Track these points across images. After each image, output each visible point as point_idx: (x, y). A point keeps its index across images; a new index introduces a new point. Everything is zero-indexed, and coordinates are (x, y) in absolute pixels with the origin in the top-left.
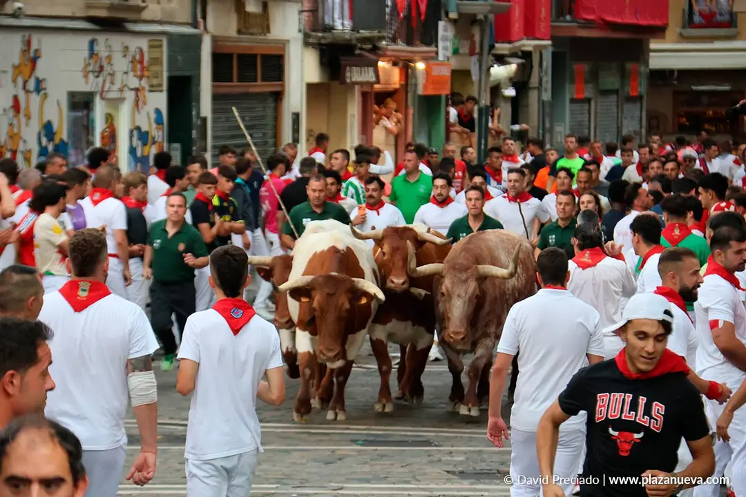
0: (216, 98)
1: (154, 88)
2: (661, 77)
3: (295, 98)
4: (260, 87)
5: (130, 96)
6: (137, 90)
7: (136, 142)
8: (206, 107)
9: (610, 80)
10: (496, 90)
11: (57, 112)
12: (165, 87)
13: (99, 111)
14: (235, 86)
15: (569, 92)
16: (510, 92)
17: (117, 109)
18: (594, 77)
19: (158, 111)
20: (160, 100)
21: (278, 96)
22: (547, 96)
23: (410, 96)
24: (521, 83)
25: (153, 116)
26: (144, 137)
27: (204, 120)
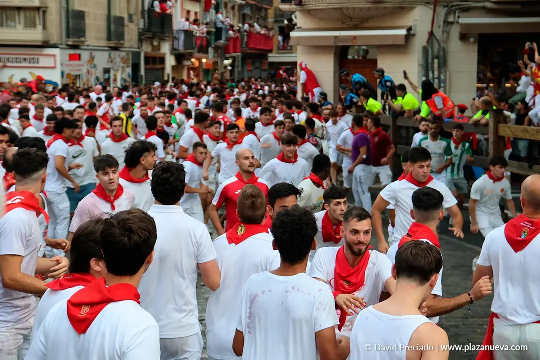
0: (146, 70)
1: (128, 67)
2: (272, 64)
3: (168, 70)
4: (158, 66)
5: (121, 69)
6: (123, 67)
7: (123, 83)
8: (143, 72)
9: (258, 65)
10: (226, 67)
11: (100, 73)
12: (131, 65)
13: (112, 73)
14: (151, 66)
15: (246, 68)
16: (230, 68)
17: (117, 73)
18: (253, 64)
19: (129, 74)
20: (129, 70)
21: (163, 69)
22: (240, 69)
23: (201, 70)
24: (233, 65)
25: (127, 74)
26: (125, 81)
27: (142, 76)
